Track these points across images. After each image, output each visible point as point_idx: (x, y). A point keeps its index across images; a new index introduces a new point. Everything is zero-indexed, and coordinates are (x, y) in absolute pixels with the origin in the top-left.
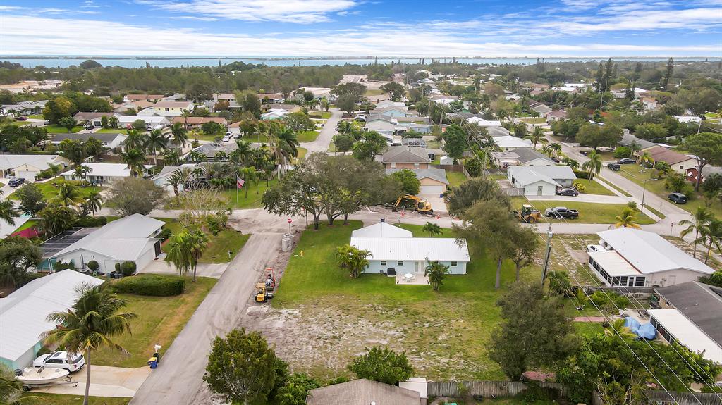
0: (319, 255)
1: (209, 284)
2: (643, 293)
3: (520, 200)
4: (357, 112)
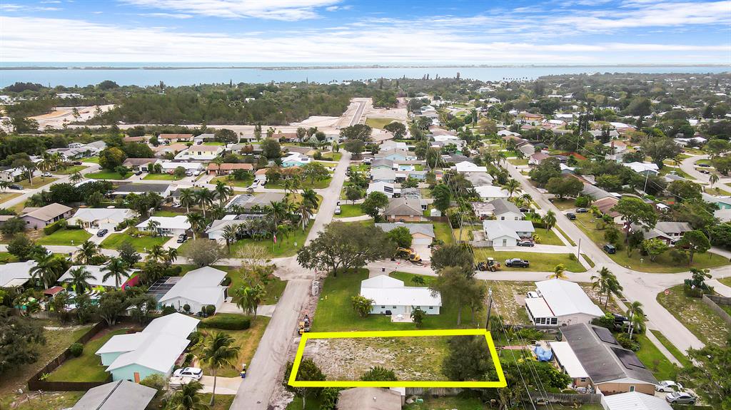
0: (338, 298)
1: (265, 321)
2: (553, 329)
3: (489, 251)
4: (363, 153)
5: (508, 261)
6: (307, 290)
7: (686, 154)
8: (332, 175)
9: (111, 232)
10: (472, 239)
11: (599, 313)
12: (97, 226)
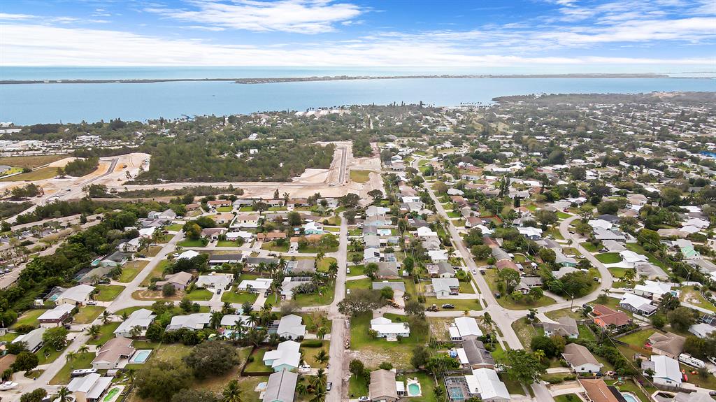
0: (360, 329)
2: (459, 343)
3: (433, 299)
4: (356, 217)
5: (443, 305)
6: (343, 326)
7: (569, 213)
8: (338, 240)
9: (223, 291)
10: (426, 291)
11: (480, 334)
12: (213, 286)
